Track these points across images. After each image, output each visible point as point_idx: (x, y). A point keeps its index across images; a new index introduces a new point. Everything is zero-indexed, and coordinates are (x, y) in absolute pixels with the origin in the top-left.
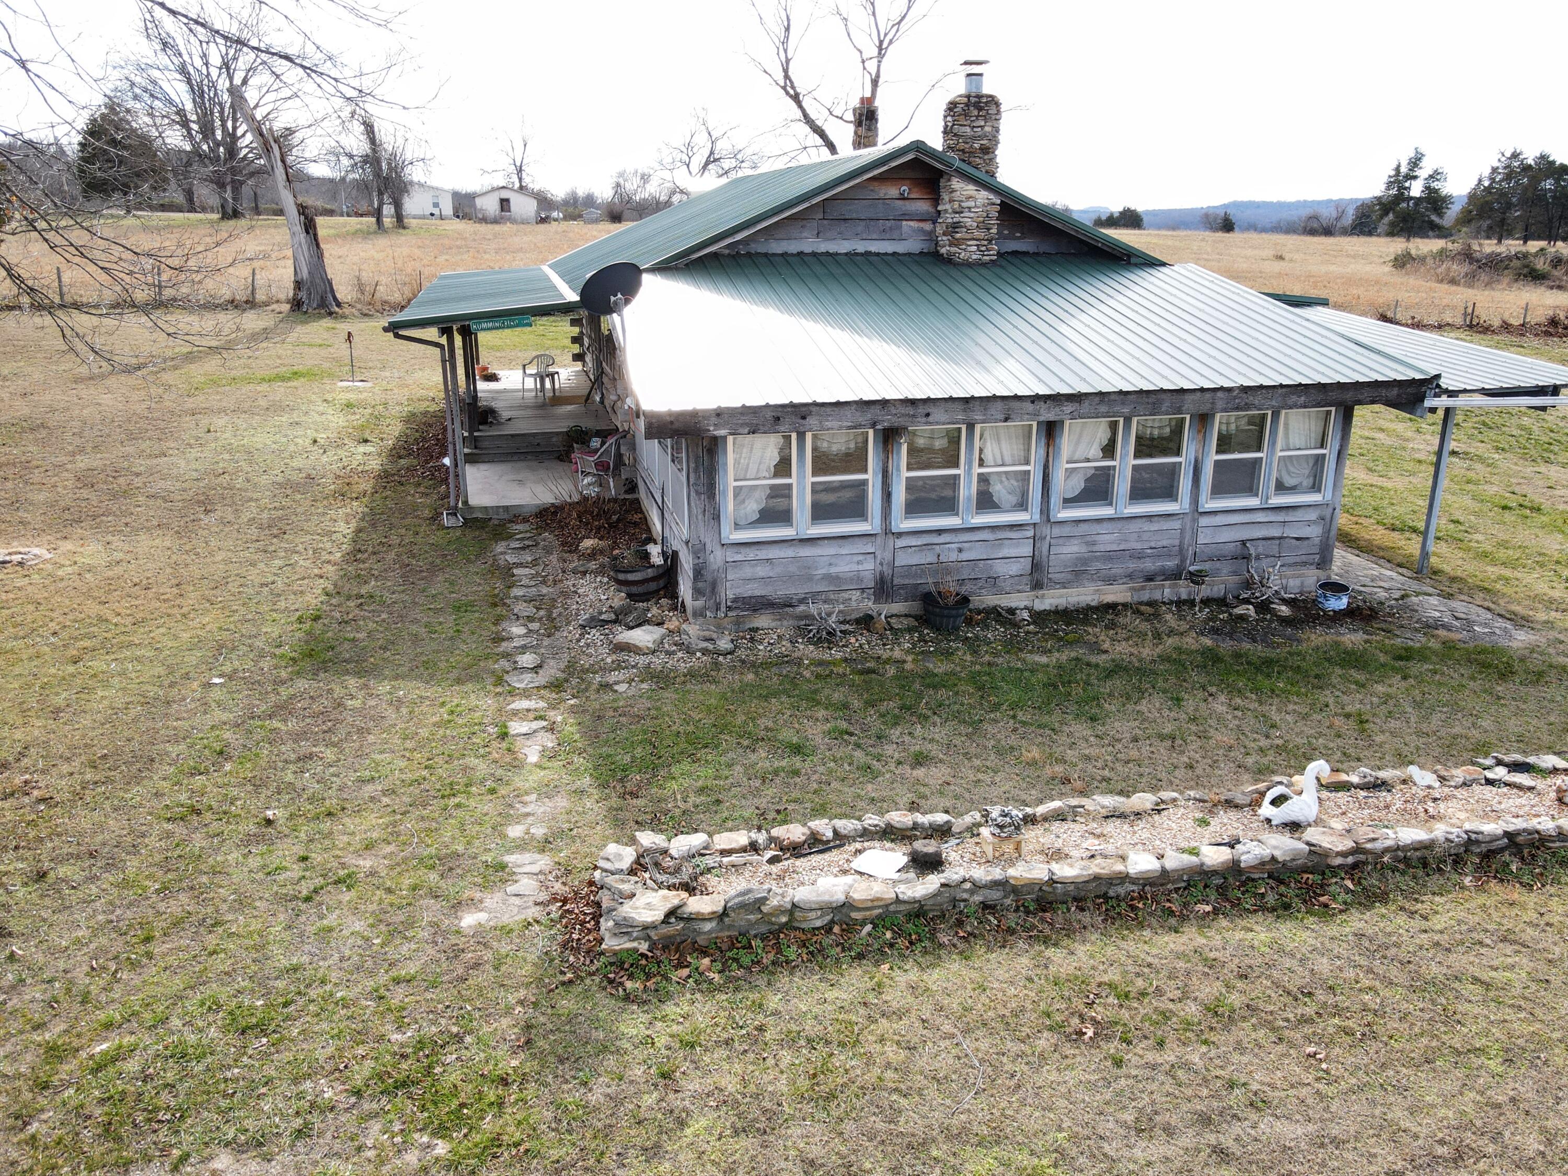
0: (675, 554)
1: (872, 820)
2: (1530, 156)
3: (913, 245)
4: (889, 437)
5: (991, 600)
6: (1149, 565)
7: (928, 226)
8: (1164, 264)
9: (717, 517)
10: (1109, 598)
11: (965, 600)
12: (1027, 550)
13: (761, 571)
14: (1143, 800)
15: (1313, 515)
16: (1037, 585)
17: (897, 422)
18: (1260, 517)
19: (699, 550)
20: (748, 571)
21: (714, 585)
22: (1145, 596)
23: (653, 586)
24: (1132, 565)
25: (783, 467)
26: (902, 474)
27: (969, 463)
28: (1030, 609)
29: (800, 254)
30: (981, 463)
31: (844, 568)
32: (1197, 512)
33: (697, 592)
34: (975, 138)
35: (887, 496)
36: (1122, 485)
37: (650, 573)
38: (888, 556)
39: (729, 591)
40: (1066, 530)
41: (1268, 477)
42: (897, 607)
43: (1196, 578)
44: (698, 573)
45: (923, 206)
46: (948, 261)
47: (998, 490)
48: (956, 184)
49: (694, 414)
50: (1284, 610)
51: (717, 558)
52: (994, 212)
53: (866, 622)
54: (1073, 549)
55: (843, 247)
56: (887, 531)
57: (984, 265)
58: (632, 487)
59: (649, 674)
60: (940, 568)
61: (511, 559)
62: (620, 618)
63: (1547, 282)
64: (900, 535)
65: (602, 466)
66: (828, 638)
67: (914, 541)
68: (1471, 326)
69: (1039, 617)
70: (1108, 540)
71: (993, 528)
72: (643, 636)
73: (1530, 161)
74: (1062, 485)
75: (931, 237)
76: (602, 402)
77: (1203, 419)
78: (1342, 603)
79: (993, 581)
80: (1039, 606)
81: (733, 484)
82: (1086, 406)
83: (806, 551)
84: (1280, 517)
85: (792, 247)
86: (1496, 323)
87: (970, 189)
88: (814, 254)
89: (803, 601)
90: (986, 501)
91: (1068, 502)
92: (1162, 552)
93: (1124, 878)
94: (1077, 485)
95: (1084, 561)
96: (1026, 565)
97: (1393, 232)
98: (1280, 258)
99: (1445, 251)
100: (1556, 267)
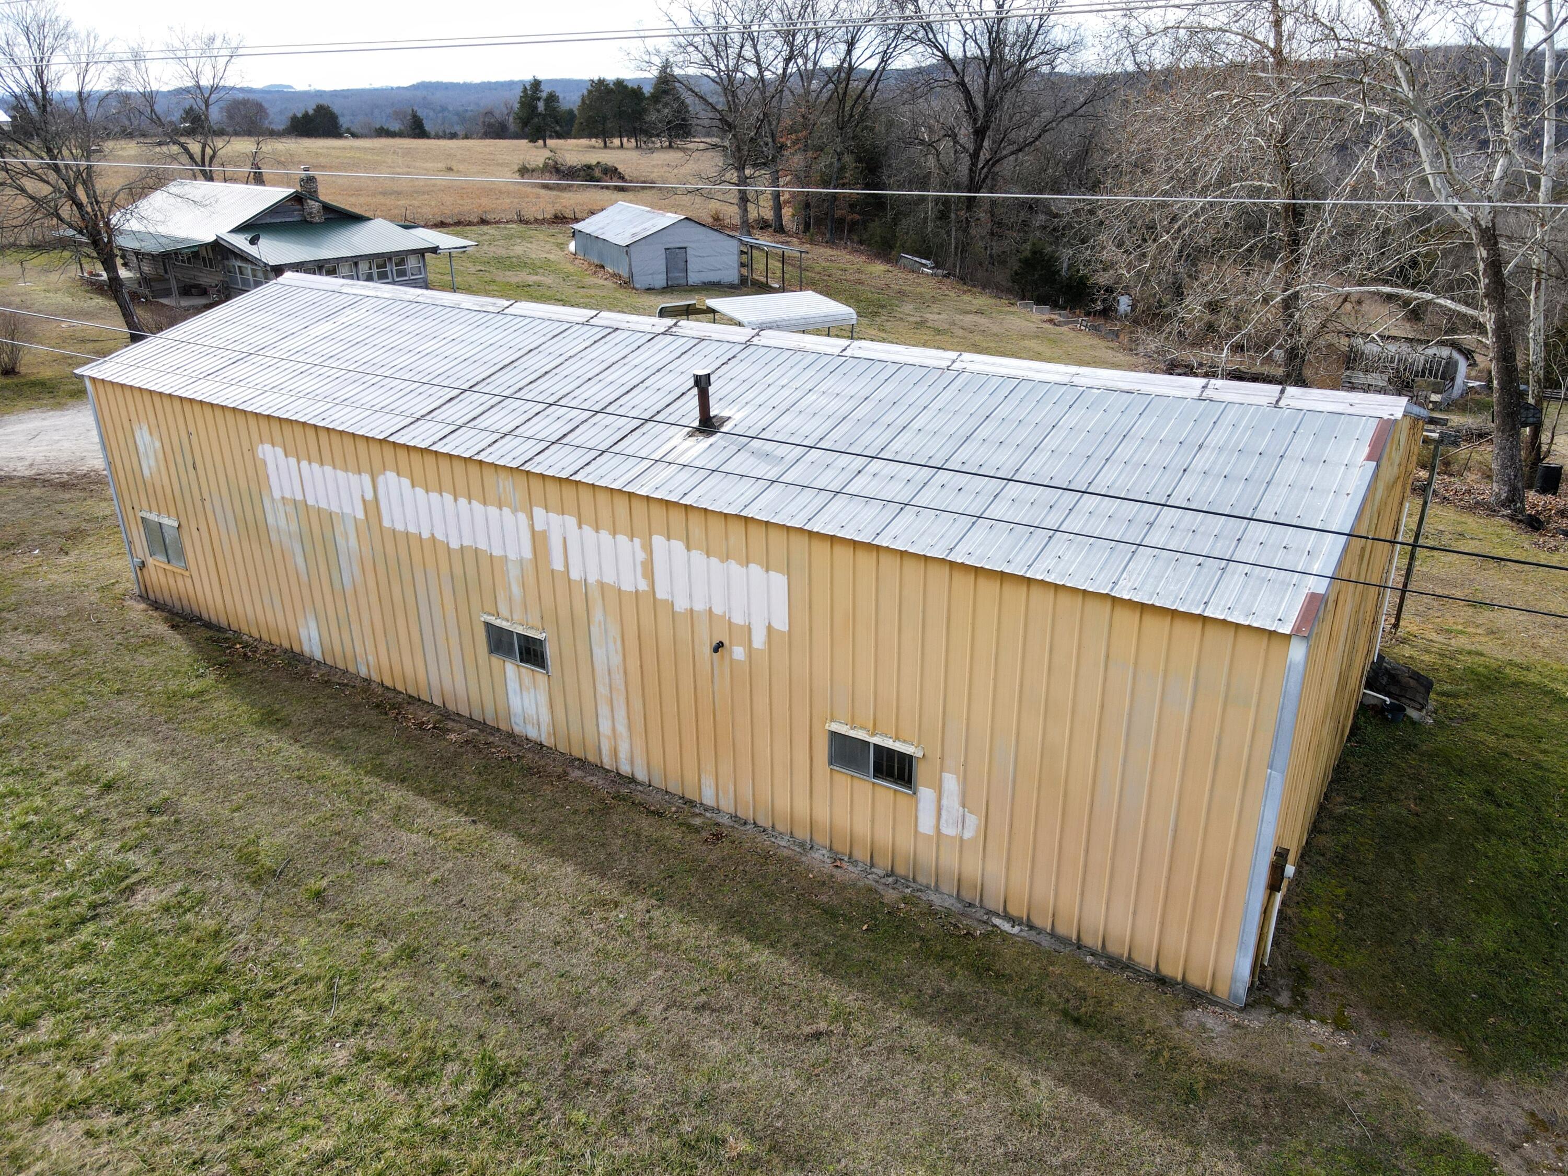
2: (596, 78)
3: (299, 218)
4: (320, 268)
7: (302, 213)
8: (373, 219)
15: (421, 281)
17: (322, 265)
27: (339, 273)
29: (267, 223)
30: (342, 273)
34: (311, 188)
41: (409, 272)
45: (299, 207)
46: (310, 223)
48: (309, 201)
52: (321, 208)
55: (278, 220)
57: (321, 223)
63: (600, 185)
68: (521, 221)
75: (304, 215)
77: (390, 259)
85: (264, 222)
86: (532, 219)
87: (313, 203)
88: (270, 223)
97: (533, 140)
98: (450, 169)
99: (546, 165)
100: (606, 174)
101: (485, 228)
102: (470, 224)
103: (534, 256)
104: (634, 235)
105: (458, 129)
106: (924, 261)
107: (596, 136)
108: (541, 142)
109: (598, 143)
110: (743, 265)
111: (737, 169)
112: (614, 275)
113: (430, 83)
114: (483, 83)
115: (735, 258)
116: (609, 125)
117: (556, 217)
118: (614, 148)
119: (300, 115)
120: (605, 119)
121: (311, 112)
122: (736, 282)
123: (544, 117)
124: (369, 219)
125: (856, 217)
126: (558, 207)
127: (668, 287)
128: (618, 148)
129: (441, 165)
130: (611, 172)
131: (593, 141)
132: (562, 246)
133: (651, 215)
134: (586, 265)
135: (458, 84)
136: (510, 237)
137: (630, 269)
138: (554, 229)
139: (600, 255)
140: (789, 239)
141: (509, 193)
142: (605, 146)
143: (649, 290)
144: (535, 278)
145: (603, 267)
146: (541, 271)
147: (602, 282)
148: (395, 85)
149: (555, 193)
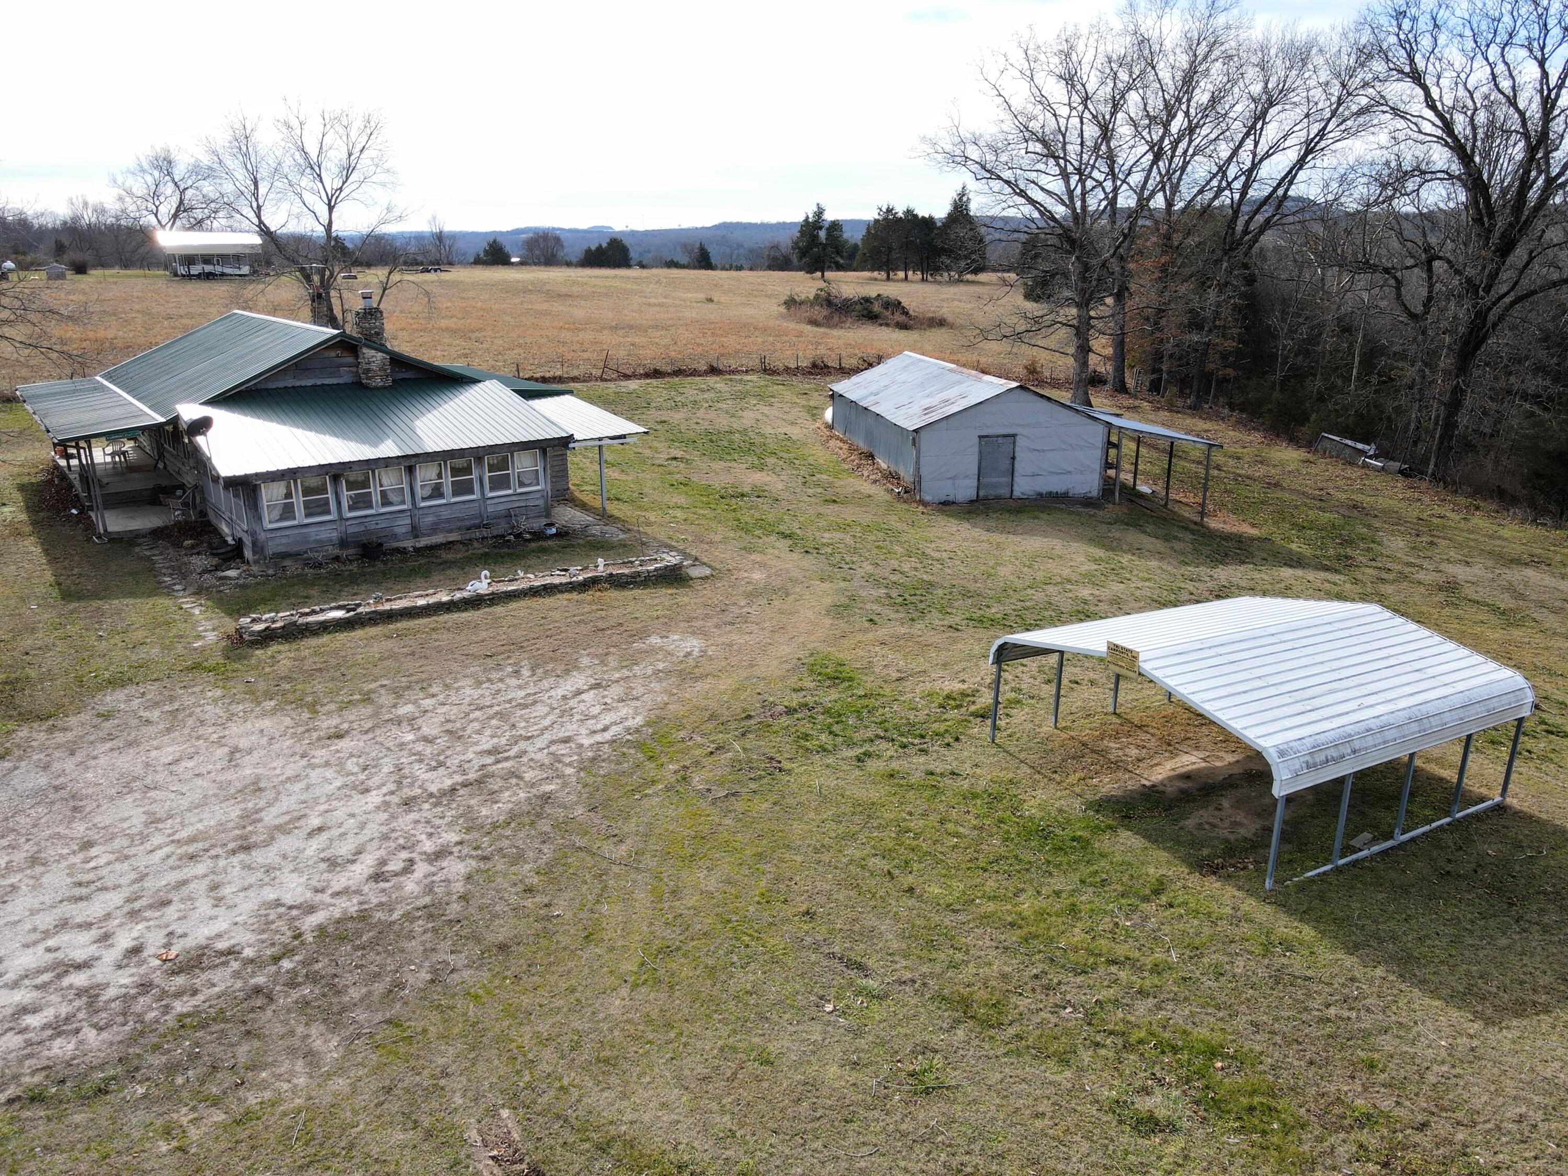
0: (240, 539)
1: (333, 605)
2: (900, 211)
3: (346, 379)
4: (336, 478)
5: (396, 544)
6: (468, 523)
7: (354, 369)
8: (480, 381)
9: (260, 519)
10: (451, 539)
11: (381, 545)
12: (409, 521)
13: (284, 541)
14: (431, 591)
15: (538, 495)
16: (416, 536)
17: (337, 472)
18: (514, 498)
19: (253, 534)
20: (278, 541)
21: (262, 549)
22: (468, 537)
23: (231, 554)
24: (459, 524)
25: (288, 495)
26: (345, 494)
27: (375, 486)
28: (414, 548)
29: (286, 388)
30: (381, 486)
31: (324, 536)
32: (484, 498)
33: (254, 553)
34: (371, 328)
35: (339, 503)
36: (447, 489)
37: (229, 548)
38: (343, 529)
39: (271, 549)
40: (426, 511)
41: (514, 481)
42: (351, 551)
43: (486, 526)
44: (254, 544)
45: (350, 360)
46: (366, 387)
47: (393, 497)
48: (365, 350)
49: (246, 476)
50: (528, 536)
51: (262, 536)
52: (387, 362)
53: (337, 559)
54: (430, 519)
55: (309, 382)
56: (341, 518)
57: (386, 388)
58: (203, 514)
59: (237, 586)
60: (367, 532)
61: (148, 553)
62: (217, 568)
63: (880, 321)
64: (348, 519)
65: (185, 504)
66: (320, 565)
67: (354, 522)
68: (765, 370)
69: (417, 550)
70: (445, 514)
71: (391, 513)
72: (232, 573)
73: (900, 215)
74: (419, 492)
75: (357, 374)
76: (165, 467)
77: (479, 460)
78: (554, 531)
79: (395, 537)
80: (418, 545)
81: (265, 504)
82: (421, 459)
83: (305, 530)
84: (523, 497)
85: (281, 385)
86: (781, 367)
87: (373, 352)
88: (293, 387)
89: (306, 552)
90: (386, 502)
91: (424, 499)
92: (474, 517)
93: (416, 607)
94: (427, 492)
95: (437, 524)
96: (409, 528)
97: (811, 271)
98: (710, 300)
99: (817, 297)
100: (886, 308)
101: (712, 380)
102: (694, 373)
103: (768, 430)
104: (927, 410)
105: (742, 262)
106: (1360, 446)
107: (879, 269)
108: (819, 274)
109: (883, 275)
110: (1108, 465)
111: (1078, 305)
112: (892, 476)
113: (731, 223)
114: (779, 224)
115: (1098, 453)
116: (894, 255)
117: (814, 365)
118: (898, 281)
119: (593, 248)
120: (890, 249)
121: (604, 245)
122: (1095, 493)
123: (824, 246)
124: (474, 381)
125: (1231, 372)
126: (822, 351)
127: (978, 499)
128: (902, 280)
129: (701, 296)
130: (894, 305)
131: (876, 274)
132: (814, 412)
133: (958, 377)
134: (843, 453)
135: (756, 224)
136: (742, 396)
137: (918, 469)
138: (808, 384)
139: (870, 438)
140: (1137, 403)
141: (765, 330)
142: (888, 279)
143: (946, 506)
144: (758, 477)
145: (871, 456)
146: (771, 461)
147: (866, 488)
148: (699, 225)
149: (822, 330)
